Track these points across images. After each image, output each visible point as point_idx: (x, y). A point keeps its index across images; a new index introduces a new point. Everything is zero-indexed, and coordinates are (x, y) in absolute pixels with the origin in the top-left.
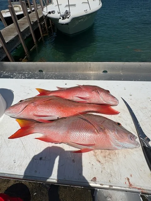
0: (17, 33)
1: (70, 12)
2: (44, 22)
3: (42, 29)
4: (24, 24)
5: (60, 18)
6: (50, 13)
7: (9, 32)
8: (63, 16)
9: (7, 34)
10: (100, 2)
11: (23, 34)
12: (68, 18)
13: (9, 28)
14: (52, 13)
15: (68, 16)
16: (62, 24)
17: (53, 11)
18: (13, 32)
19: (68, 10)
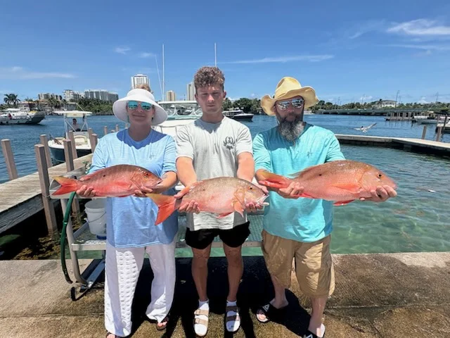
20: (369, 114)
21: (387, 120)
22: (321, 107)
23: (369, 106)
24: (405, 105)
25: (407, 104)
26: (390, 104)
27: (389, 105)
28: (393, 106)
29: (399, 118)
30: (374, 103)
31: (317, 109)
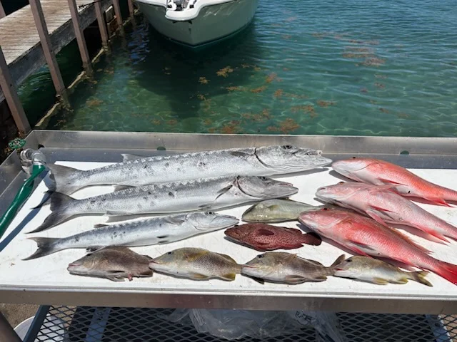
0: (36, 38)
2: (111, 7)
3: (106, 26)
4: (56, 11)
5: (170, 7)
7: (15, 34)
8: (179, 3)
9: (7, 40)
11: (52, 39)
12: (192, 7)
13: (10, 22)
15: (191, 3)
16: (175, 22)
18: (25, 35)
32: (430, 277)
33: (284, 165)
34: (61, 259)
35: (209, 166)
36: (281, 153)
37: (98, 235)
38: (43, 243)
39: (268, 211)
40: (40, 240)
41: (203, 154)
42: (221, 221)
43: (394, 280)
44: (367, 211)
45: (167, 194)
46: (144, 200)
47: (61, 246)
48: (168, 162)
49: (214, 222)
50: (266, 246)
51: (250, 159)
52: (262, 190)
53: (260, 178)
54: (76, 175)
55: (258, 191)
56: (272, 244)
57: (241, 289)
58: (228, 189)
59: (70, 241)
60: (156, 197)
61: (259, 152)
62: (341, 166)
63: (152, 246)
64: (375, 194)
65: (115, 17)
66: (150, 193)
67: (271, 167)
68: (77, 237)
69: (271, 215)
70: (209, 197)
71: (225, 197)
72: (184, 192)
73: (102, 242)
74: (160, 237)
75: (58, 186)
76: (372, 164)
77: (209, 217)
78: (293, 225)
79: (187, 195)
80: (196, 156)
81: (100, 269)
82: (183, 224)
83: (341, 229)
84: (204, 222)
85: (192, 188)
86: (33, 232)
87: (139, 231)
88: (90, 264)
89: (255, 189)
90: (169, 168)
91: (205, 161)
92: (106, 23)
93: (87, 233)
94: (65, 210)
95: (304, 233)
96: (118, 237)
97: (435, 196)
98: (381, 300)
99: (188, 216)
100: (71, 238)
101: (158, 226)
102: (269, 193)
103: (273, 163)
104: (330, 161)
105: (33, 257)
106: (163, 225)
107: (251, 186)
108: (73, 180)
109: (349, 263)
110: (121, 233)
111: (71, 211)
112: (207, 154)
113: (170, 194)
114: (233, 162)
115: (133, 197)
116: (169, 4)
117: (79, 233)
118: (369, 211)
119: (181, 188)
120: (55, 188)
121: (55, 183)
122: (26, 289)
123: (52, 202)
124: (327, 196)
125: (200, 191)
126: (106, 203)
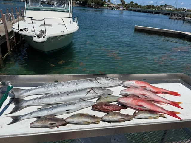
1: (46, 32)
6: (22, 30)
8: (38, 35)
10: (77, 25)
14: (25, 30)
15: (44, 36)
17: (26, 29)
19: (44, 29)
20: (159, 13)
21: (170, 18)
22: (131, 6)
23: (159, 7)
24: (178, 9)
25: (179, 9)
26: (171, 8)
27: (169, 9)
28: (172, 9)
29: (177, 17)
30: (161, 6)
31: (129, 7)
32: (165, 115)
33: (107, 83)
34: (25, 123)
35: (80, 84)
36: (105, 79)
37: (41, 111)
38: (14, 118)
39: (106, 99)
40: (12, 117)
41: (76, 81)
42: (89, 103)
43: (155, 117)
44: (139, 96)
45: (66, 95)
46: (57, 98)
47: (24, 118)
48: (63, 84)
49: (87, 104)
50: (108, 110)
51: (94, 82)
52: (102, 92)
53: (100, 87)
54: (23, 91)
55: (100, 92)
56: (110, 109)
57: (103, 126)
58: (89, 92)
59: (28, 115)
60: (62, 96)
61: (97, 79)
62: (127, 83)
63: (63, 115)
64: (141, 90)
65: (14, 40)
66: (59, 95)
67: (103, 84)
68: (31, 113)
69: (107, 100)
70: (83, 95)
71: (89, 95)
72: (73, 94)
73: (43, 114)
74: (67, 110)
75: (15, 96)
76: (137, 82)
77: (84, 102)
78: (115, 103)
79: (74, 95)
80: (74, 81)
81: (45, 123)
82: (75, 105)
83: (133, 102)
84: (83, 104)
85: (76, 92)
86: (8, 114)
87: (58, 108)
88: (41, 122)
89: (99, 91)
90: (64, 86)
91: (78, 83)
92: (10, 43)
93: (36, 111)
94: (22, 104)
95: (120, 106)
96: (50, 111)
97: (159, 91)
98: (152, 125)
99: (77, 102)
100: (28, 114)
101: (66, 106)
102: (104, 93)
103: (103, 83)
104: (122, 82)
105: (11, 123)
106: (68, 106)
107: (98, 90)
108: (23, 93)
109: (139, 113)
110: (51, 110)
111: (25, 104)
112: (78, 81)
113: (67, 95)
114: (89, 83)
115: (52, 97)
116: (35, 36)
117: (32, 111)
118: (140, 96)
119: (71, 92)
120: (15, 97)
121: (14, 95)
122: (11, 136)
123: (14, 102)
124: (124, 93)
125: (79, 93)
126: (41, 100)
